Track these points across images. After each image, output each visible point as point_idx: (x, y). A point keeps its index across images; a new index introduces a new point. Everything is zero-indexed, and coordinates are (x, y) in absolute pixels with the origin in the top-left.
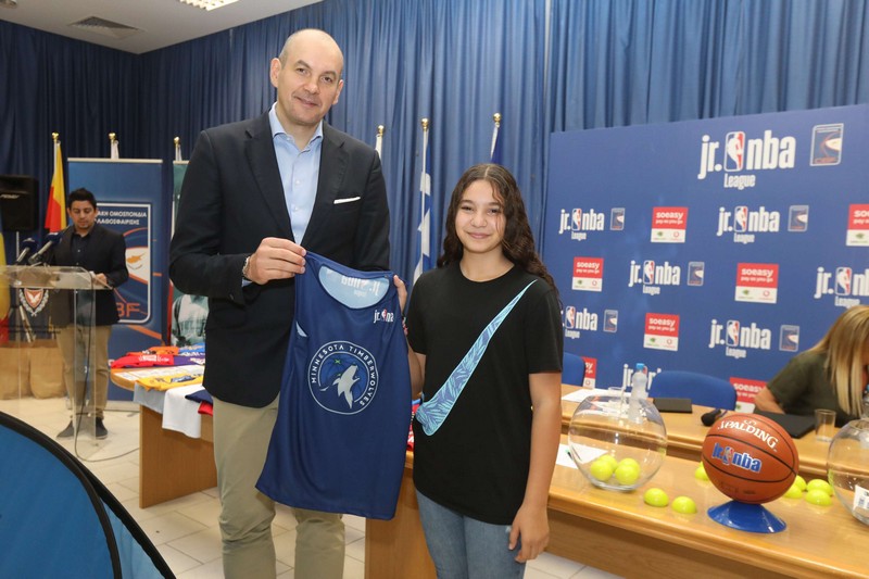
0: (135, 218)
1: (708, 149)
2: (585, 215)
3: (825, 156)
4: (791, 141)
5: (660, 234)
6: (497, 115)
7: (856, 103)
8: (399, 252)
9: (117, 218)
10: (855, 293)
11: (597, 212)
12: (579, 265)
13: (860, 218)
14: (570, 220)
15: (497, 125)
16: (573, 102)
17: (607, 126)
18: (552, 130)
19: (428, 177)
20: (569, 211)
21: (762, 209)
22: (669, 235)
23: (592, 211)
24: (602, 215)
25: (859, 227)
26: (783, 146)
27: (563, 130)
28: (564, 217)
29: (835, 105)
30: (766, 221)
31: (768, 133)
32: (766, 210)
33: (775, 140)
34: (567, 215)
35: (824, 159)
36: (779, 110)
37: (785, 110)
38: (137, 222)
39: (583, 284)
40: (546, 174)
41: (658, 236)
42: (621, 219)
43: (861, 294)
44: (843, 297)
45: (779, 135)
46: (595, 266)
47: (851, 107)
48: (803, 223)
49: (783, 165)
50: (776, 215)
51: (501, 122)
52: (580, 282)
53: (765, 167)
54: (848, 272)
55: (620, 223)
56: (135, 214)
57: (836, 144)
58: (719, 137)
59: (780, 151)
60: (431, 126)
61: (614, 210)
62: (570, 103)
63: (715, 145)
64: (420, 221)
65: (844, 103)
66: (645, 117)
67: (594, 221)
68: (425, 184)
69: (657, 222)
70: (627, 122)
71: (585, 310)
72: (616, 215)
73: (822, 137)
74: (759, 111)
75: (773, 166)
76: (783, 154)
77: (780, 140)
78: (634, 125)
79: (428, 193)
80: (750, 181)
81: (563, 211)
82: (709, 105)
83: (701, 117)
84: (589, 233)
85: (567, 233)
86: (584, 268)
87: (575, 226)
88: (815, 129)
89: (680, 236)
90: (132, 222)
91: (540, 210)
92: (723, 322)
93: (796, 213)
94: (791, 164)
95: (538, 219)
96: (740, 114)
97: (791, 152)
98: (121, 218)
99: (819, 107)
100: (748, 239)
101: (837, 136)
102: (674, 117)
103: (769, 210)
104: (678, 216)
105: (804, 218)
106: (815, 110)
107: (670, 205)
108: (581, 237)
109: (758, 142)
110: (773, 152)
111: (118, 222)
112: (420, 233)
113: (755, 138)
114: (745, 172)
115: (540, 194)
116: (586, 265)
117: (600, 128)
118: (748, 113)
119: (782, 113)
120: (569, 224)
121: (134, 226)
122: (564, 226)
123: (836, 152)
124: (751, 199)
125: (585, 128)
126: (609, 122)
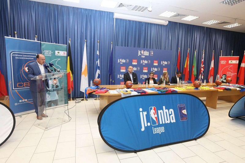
0: (32, 57)
1: (139, 52)
3: (151, 55)
9: (26, 57)
15: (112, 44)
22: (135, 63)
23: (123, 59)
25: (155, 63)
27: (118, 46)
29: (152, 49)
30: (146, 62)
34: (119, 60)
36: (147, 48)
38: (33, 59)
39: (122, 71)
41: (133, 63)
42: (128, 61)
43: (155, 71)
45: (147, 51)
46: (124, 68)
49: (148, 55)
53: (146, 55)
56: (32, 56)
57: (152, 53)
58: (141, 51)
63: (140, 52)
67: (124, 61)
69: (133, 61)
70: (128, 46)
73: (151, 52)
78: (129, 47)
80: (144, 57)
82: (139, 46)
85: (119, 63)
86: (122, 68)
87: (121, 62)
89: (136, 64)
90: (31, 59)
92: (142, 75)
93: (149, 61)
98: (27, 57)
99: (150, 49)
100: (144, 64)
103: (146, 60)
104: (136, 61)
107: (135, 59)
110: (146, 53)
111: (26, 58)
113: (145, 51)
114: (144, 55)
118: (143, 48)
121: (32, 60)
124: (144, 59)
125: (121, 46)
126: (125, 46)
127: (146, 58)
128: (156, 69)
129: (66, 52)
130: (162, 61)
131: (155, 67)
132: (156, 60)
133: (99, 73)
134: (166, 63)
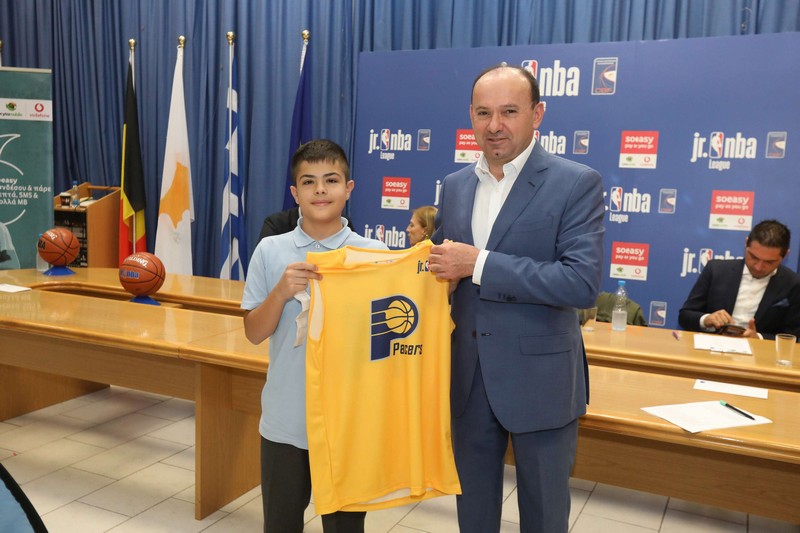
2: (393, 136)
3: (603, 87)
4: (575, 71)
5: (463, 155)
6: (306, 32)
7: (628, 40)
8: (204, 171)
10: (625, 210)
11: (404, 133)
12: (388, 184)
13: (630, 143)
14: (379, 139)
15: (306, 43)
16: (381, 21)
17: (414, 49)
18: (361, 49)
19: (235, 93)
20: (378, 131)
21: (552, 133)
22: (471, 155)
23: (400, 131)
24: (409, 136)
25: (629, 151)
26: (570, 76)
27: (372, 50)
28: (373, 137)
29: (612, 40)
30: (554, 144)
31: (557, 63)
32: (554, 135)
33: (563, 70)
34: (376, 135)
35: (602, 90)
36: (566, 42)
37: (571, 42)
39: (392, 203)
40: (355, 94)
41: (460, 157)
42: (427, 140)
43: (629, 210)
44: (616, 213)
45: (566, 65)
46: (403, 185)
47: (624, 42)
48: (585, 147)
49: (569, 93)
50: (563, 138)
51: (309, 39)
52: (389, 201)
53: (554, 94)
54: (620, 191)
55: (426, 144)
57: (612, 76)
59: (567, 79)
60: (236, 40)
61: (421, 131)
62: (378, 23)
64: (227, 139)
65: (619, 39)
66: (449, 41)
67: (401, 142)
68: (232, 101)
69: (461, 143)
70: (432, 46)
71: (394, 228)
72: (422, 136)
73: (601, 69)
74: (550, 42)
75: (561, 94)
76: (570, 83)
77: (567, 70)
78: (438, 49)
79: (235, 110)
81: (372, 131)
83: (500, 44)
84: (397, 153)
85: (376, 153)
86: (393, 187)
87: (384, 147)
88: (595, 61)
91: (349, 129)
93: (579, 138)
94: (575, 93)
95: (347, 139)
96: (534, 43)
97: (576, 81)
99: (599, 41)
101: (613, 69)
102: (476, 42)
103: (557, 134)
105: (586, 142)
106: (595, 44)
108: (389, 157)
109: (549, 70)
110: (560, 81)
112: (227, 152)
113: (546, 67)
115: (349, 114)
116: (394, 184)
117: (407, 48)
118: (540, 43)
119: (569, 45)
120: (378, 144)
122: (373, 146)
123: (612, 83)
125: (393, 49)
126: (416, 45)
127: (561, 116)
128: (636, 202)
129: (48, 105)
130: (706, 134)
131: (632, 180)
132: (639, 129)
133: (236, 214)
134: (742, 147)
